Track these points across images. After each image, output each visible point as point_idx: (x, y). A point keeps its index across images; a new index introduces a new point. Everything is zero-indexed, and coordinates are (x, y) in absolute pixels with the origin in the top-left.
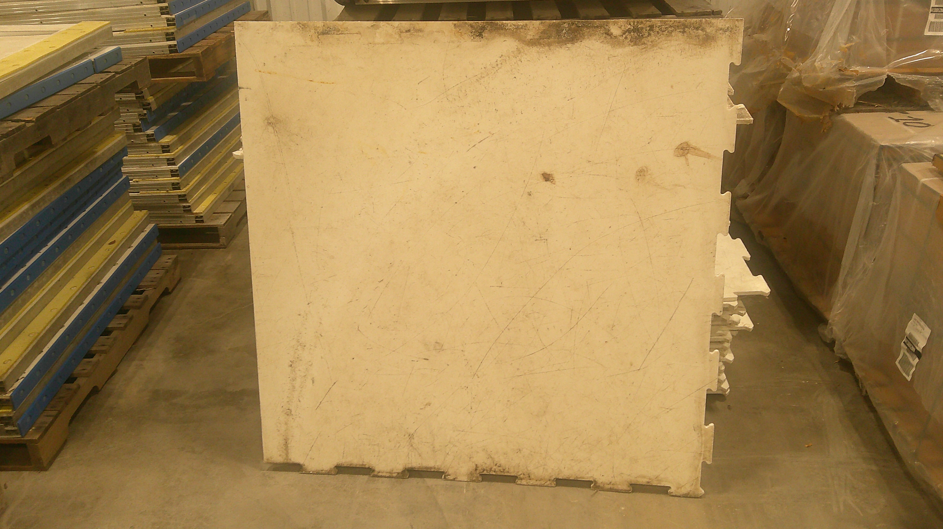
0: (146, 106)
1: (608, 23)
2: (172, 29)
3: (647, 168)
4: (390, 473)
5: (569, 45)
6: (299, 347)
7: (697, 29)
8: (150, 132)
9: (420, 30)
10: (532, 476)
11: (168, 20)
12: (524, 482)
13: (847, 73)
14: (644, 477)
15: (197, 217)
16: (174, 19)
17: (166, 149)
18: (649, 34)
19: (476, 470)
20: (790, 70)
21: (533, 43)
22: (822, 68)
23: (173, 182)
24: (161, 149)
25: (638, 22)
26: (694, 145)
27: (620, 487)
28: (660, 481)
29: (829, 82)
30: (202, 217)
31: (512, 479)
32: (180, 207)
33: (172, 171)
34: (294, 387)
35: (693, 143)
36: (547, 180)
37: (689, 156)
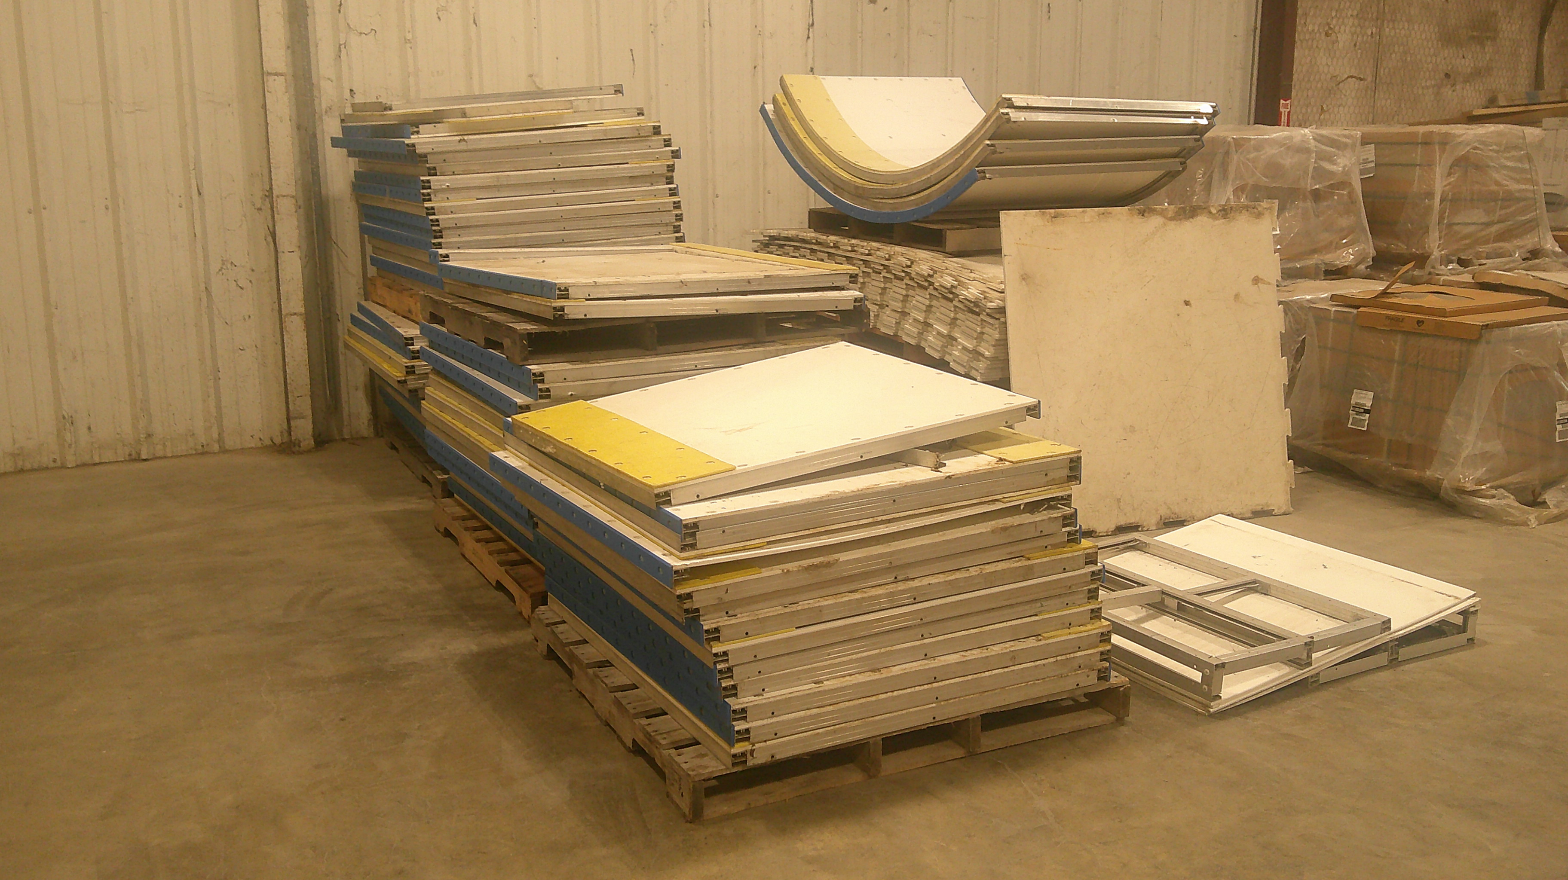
3: (1239, 293)
5: (1191, 220)
7: (1254, 209)
9: (1110, 213)
14: (1259, 505)
18: (1231, 213)
19: (1161, 519)
21: (1171, 219)
28: (1268, 506)
35: (1260, 277)
36: (1187, 305)
37: (1259, 284)
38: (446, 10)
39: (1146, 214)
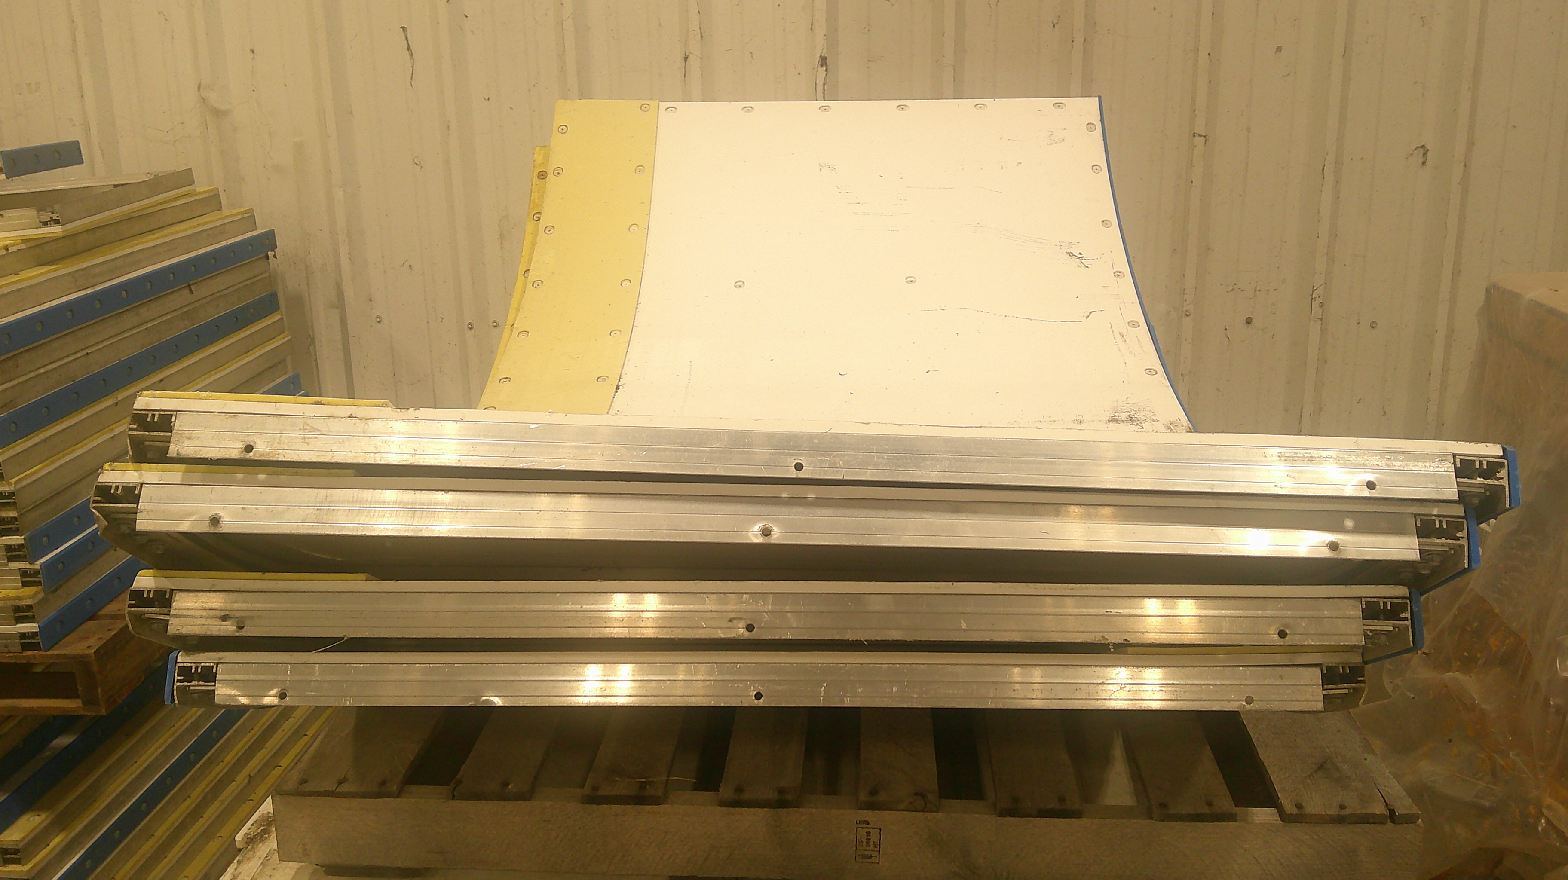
2: (31, 595)
11: (23, 573)
16: (35, 572)
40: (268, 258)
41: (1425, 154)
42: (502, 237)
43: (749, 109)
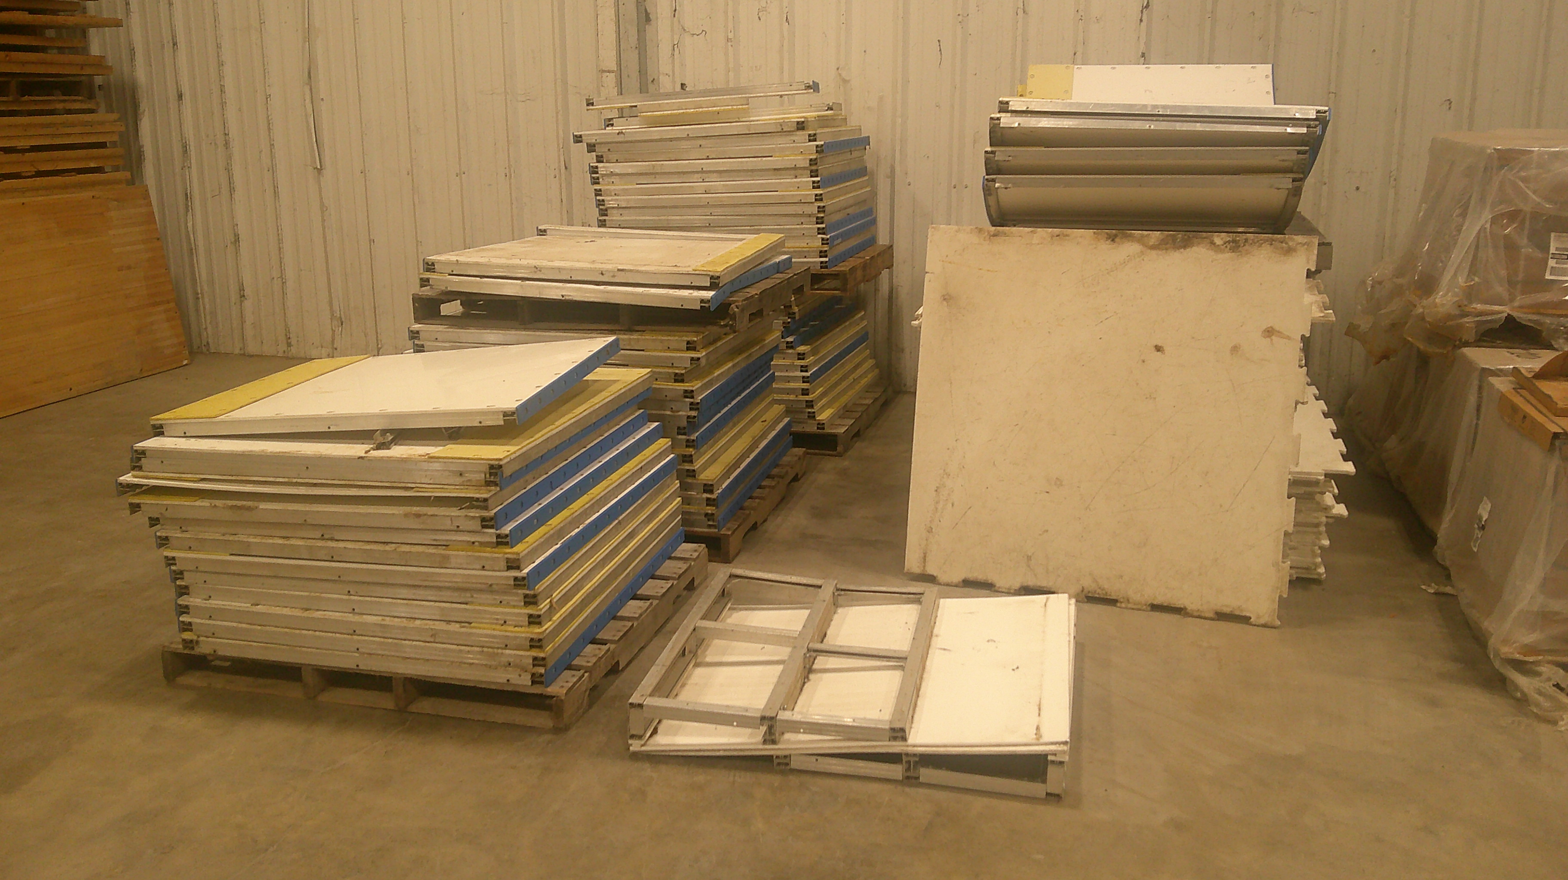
0: (791, 315)
1: (1213, 235)
2: (826, 248)
3: (1240, 346)
4: (1008, 589)
5: (1182, 250)
6: (945, 476)
7: (1282, 242)
8: (790, 339)
9: (1067, 235)
10: (1131, 601)
11: (823, 239)
12: (1123, 605)
13: (1467, 309)
14: (1227, 606)
15: (819, 424)
16: (828, 239)
17: (801, 356)
18: (1244, 245)
20: (1415, 306)
21: (1153, 248)
22: (1443, 305)
23: (803, 387)
24: (797, 356)
25: (1236, 236)
26: (1278, 329)
27: (1207, 615)
28: (1242, 611)
29: (1449, 317)
30: (824, 424)
31: (1113, 602)
32: (805, 412)
33: (803, 377)
34: (937, 509)
35: (1277, 328)
36: (1158, 350)
37: (1273, 337)
38: (766, 11)
39: (1117, 240)
40: (866, 149)
41: (1450, 104)
42: (975, 142)
43: (1114, 68)
